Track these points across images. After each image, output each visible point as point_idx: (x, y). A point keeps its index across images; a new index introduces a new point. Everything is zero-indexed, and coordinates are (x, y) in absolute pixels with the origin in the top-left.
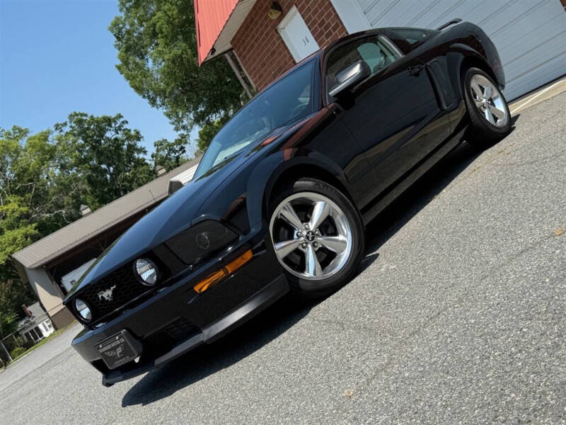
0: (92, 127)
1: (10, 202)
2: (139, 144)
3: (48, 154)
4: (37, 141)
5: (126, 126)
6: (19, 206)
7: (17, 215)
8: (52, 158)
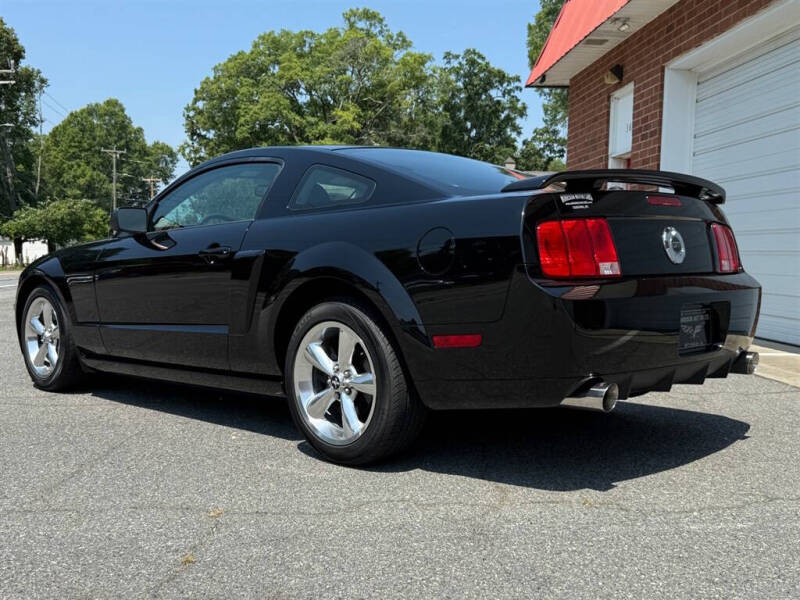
0: (482, 75)
1: (348, 109)
2: (519, 121)
3: (416, 80)
4: (412, 61)
5: (517, 93)
6: (354, 119)
7: (346, 127)
8: (416, 87)
